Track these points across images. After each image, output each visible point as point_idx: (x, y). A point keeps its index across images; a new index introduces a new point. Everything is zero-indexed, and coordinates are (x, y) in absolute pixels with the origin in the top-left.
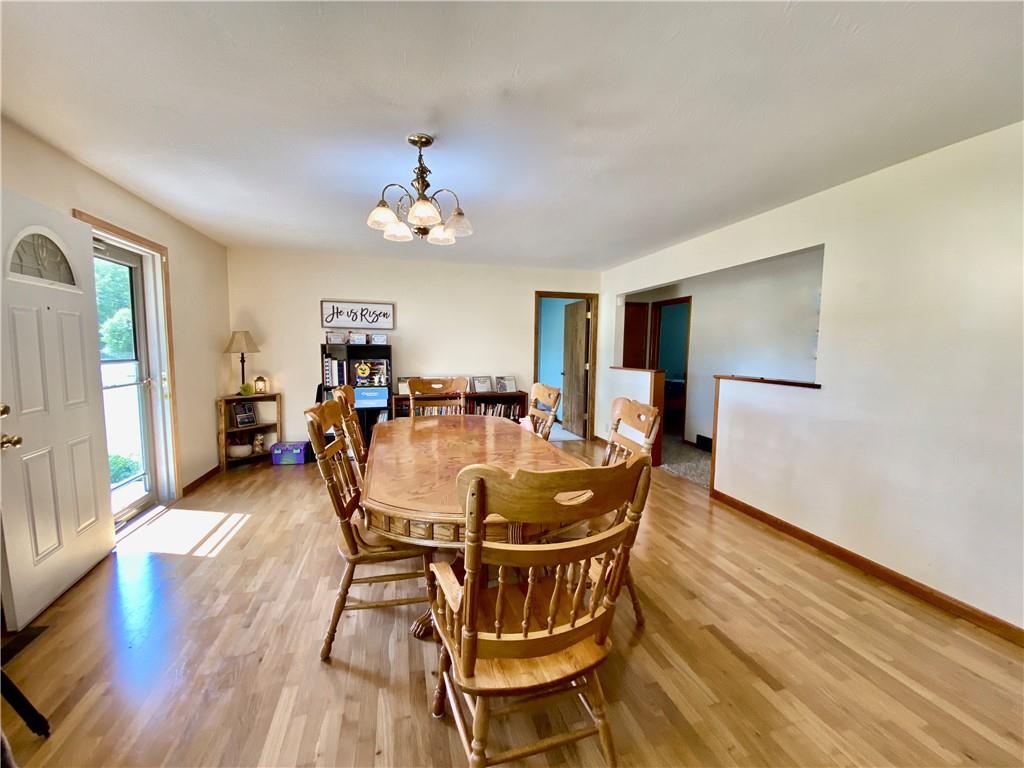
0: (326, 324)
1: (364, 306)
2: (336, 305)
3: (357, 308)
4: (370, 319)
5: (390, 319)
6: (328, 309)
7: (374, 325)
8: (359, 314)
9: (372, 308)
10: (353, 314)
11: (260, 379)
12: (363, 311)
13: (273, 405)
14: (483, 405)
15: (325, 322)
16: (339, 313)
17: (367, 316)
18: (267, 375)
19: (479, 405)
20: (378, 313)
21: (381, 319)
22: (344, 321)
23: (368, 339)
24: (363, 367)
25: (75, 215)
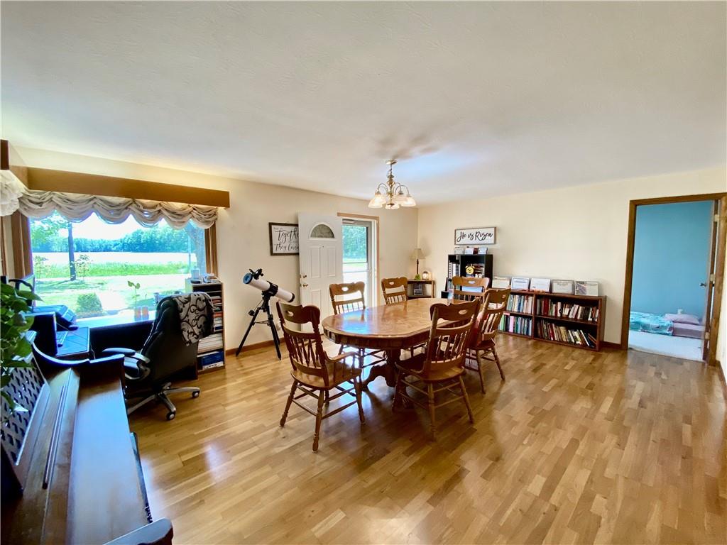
0: (457, 243)
1: (477, 230)
2: (463, 231)
3: (474, 232)
4: (480, 238)
5: (493, 237)
6: (458, 235)
7: (483, 242)
8: (474, 236)
9: (482, 231)
10: (471, 236)
11: (426, 272)
12: (477, 233)
13: (430, 285)
14: (559, 304)
15: (456, 241)
16: (464, 236)
18: (430, 271)
19: (556, 303)
20: (485, 234)
21: (487, 237)
22: (466, 240)
23: (476, 251)
24: (470, 268)
25: (339, 214)
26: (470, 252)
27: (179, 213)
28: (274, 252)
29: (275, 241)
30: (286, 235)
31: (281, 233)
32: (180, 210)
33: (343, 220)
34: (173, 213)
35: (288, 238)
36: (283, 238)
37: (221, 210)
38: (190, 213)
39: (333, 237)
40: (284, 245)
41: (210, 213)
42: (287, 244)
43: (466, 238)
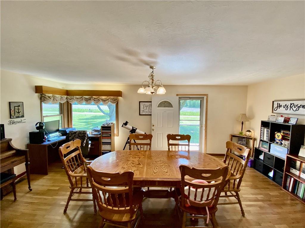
1: (292, 102)
2: (279, 102)
3: (288, 103)
4: (295, 109)
6: (275, 106)
7: (297, 112)
8: (289, 106)
9: (296, 103)
10: (286, 107)
11: (249, 131)
12: (291, 104)
15: (274, 110)
16: (280, 106)
17: (293, 107)
20: (299, 106)
21: (301, 109)
22: (282, 110)
23: (287, 120)
24: (279, 134)
25: (177, 95)
26: (281, 120)
27: (104, 100)
28: (141, 114)
29: (142, 109)
30: (147, 106)
31: (145, 106)
32: (104, 99)
33: (179, 97)
34: (103, 100)
35: (148, 108)
36: (145, 108)
37: (120, 98)
38: (108, 99)
39: (172, 107)
40: (146, 111)
41: (114, 99)
42: (147, 110)
43: (282, 108)
